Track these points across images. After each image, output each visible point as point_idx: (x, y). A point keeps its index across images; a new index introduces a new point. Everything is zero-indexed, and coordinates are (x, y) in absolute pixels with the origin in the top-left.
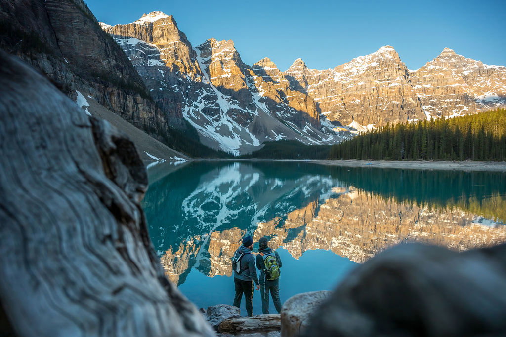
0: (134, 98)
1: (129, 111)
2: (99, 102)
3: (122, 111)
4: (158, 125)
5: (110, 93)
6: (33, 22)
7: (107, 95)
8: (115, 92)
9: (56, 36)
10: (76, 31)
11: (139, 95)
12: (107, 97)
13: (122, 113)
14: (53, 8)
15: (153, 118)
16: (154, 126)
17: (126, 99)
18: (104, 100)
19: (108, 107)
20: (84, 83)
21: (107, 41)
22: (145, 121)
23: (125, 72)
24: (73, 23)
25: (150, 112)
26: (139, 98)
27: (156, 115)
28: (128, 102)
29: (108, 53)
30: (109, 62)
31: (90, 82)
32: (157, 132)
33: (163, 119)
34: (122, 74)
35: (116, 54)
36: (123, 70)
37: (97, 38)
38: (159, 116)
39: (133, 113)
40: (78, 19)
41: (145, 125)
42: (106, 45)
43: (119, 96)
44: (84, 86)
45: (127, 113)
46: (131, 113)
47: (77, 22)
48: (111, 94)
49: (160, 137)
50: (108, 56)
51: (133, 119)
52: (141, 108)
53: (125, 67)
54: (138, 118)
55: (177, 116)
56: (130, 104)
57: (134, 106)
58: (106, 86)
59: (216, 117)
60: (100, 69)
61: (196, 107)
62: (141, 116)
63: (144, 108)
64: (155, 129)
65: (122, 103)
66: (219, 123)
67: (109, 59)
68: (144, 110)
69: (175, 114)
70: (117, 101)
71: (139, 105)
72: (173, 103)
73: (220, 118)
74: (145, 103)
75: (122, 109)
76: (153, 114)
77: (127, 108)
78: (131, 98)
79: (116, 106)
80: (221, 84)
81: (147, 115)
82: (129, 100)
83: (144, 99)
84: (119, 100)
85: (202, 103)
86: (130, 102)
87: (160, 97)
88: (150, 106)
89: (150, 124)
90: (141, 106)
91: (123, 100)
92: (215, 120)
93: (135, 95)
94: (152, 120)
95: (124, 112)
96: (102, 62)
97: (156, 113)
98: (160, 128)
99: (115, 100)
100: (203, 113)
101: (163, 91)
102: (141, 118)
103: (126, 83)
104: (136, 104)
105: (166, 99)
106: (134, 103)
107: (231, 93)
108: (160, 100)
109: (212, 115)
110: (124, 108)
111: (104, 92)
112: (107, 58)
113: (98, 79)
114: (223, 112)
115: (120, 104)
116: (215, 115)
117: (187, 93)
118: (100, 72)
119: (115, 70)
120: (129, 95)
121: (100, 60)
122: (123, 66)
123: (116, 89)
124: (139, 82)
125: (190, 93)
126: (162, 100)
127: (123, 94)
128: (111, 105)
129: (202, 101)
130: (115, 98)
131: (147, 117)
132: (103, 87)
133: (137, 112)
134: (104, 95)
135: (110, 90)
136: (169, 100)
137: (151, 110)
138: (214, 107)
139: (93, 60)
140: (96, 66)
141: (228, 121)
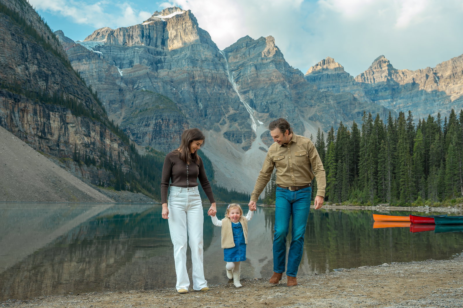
0: (61, 117)
1: (52, 134)
3: (40, 134)
4: (103, 153)
5: (21, 110)
7: (16, 112)
8: (31, 107)
11: (69, 112)
12: (17, 115)
13: (41, 137)
15: (94, 144)
16: (95, 156)
17: (48, 118)
18: (12, 119)
19: (17, 129)
21: (25, 41)
23: (51, 80)
25: (88, 135)
26: (70, 117)
27: (101, 140)
28: (51, 122)
29: (26, 56)
30: (27, 69)
33: (115, 146)
34: (47, 83)
35: (39, 57)
36: (49, 78)
37: (10, 37)
38: (108, 141)
39: (59, 137)
41: (75, 153)
42: (24, 45)
43: (35, 113)
45: (49, 136)
46: (56, 137)
48: (23, 111)
49: (102, 172)
51: (58, 145)
52: (71, 130)
53: (53, 74)
54: (66, 143)
56: (55, 124)
57: (61, 128)
58: (17, 101)
59: (244, 143)
60: (12, 77)
61: (218, 130)
62: (70, 141)
63: (76, 130)
64: (96, 160)
65: (40, 123)
66: (248, 152)
67: (27, 63)
68: (76, 133)
69: (179, 140)
70: (32, 120)
71: (69, 126)
72: (177, 125)
73: (251, 146)
74: (79, 122)
75: (41, 131)
76: (94, 138)
77: (48, 129)
78: (57, 116)
79: (30, 127)
80: (255, 97)
81: (82, 140)
82: (53, 120)
83: (77, 117)
84: (35, 120)
85: (227, 125)
86: (54, 121)
87: (159, 117)
88: (88, 127)
89: (86, 151)
90: (71, 127)
91: (42, 119)
92: (243, 148)
93: (64, 111)
94: (92, 146)
95: (43, 136)
96: (16, 69)
97: (102, 135)
98: (108, 158)
99: (29, 120)
100: (226, 138)
101: (163, 109)
102: (71, 144)
103: (51, 94)
104: (64, 124)
105: (166, 120)
106: (60, 124)
107: (269, 109)
108: (159, 121)
109: (239, 141)
110: (44, 130)
111: (13, 109)
112: (23, 63)
113: (4, 91)
114: (255, 137)
115: (36, 124)
116: (243, 141)
117: (206, 111)
118: (10, 82)
119: (36, 79)
120: (53, 111)
121: (11, 66)
122: (50, 72)
123: (32, 105)
124: (78, 94)
125: (209, 111)
126: (161, 121)
127: (43, 110)
128: (21, 127)
129: (227, 121)
130: (29, 117)
131: (80, 142)
132: (10, 102)
133: (65, 135)
134: (13, 112)
135: (23, 105)
136: (171, 121)
137: (90, 133)
138: (243, 130)
139: (2, 66)
140: (6, 74)
141: (261, 148)
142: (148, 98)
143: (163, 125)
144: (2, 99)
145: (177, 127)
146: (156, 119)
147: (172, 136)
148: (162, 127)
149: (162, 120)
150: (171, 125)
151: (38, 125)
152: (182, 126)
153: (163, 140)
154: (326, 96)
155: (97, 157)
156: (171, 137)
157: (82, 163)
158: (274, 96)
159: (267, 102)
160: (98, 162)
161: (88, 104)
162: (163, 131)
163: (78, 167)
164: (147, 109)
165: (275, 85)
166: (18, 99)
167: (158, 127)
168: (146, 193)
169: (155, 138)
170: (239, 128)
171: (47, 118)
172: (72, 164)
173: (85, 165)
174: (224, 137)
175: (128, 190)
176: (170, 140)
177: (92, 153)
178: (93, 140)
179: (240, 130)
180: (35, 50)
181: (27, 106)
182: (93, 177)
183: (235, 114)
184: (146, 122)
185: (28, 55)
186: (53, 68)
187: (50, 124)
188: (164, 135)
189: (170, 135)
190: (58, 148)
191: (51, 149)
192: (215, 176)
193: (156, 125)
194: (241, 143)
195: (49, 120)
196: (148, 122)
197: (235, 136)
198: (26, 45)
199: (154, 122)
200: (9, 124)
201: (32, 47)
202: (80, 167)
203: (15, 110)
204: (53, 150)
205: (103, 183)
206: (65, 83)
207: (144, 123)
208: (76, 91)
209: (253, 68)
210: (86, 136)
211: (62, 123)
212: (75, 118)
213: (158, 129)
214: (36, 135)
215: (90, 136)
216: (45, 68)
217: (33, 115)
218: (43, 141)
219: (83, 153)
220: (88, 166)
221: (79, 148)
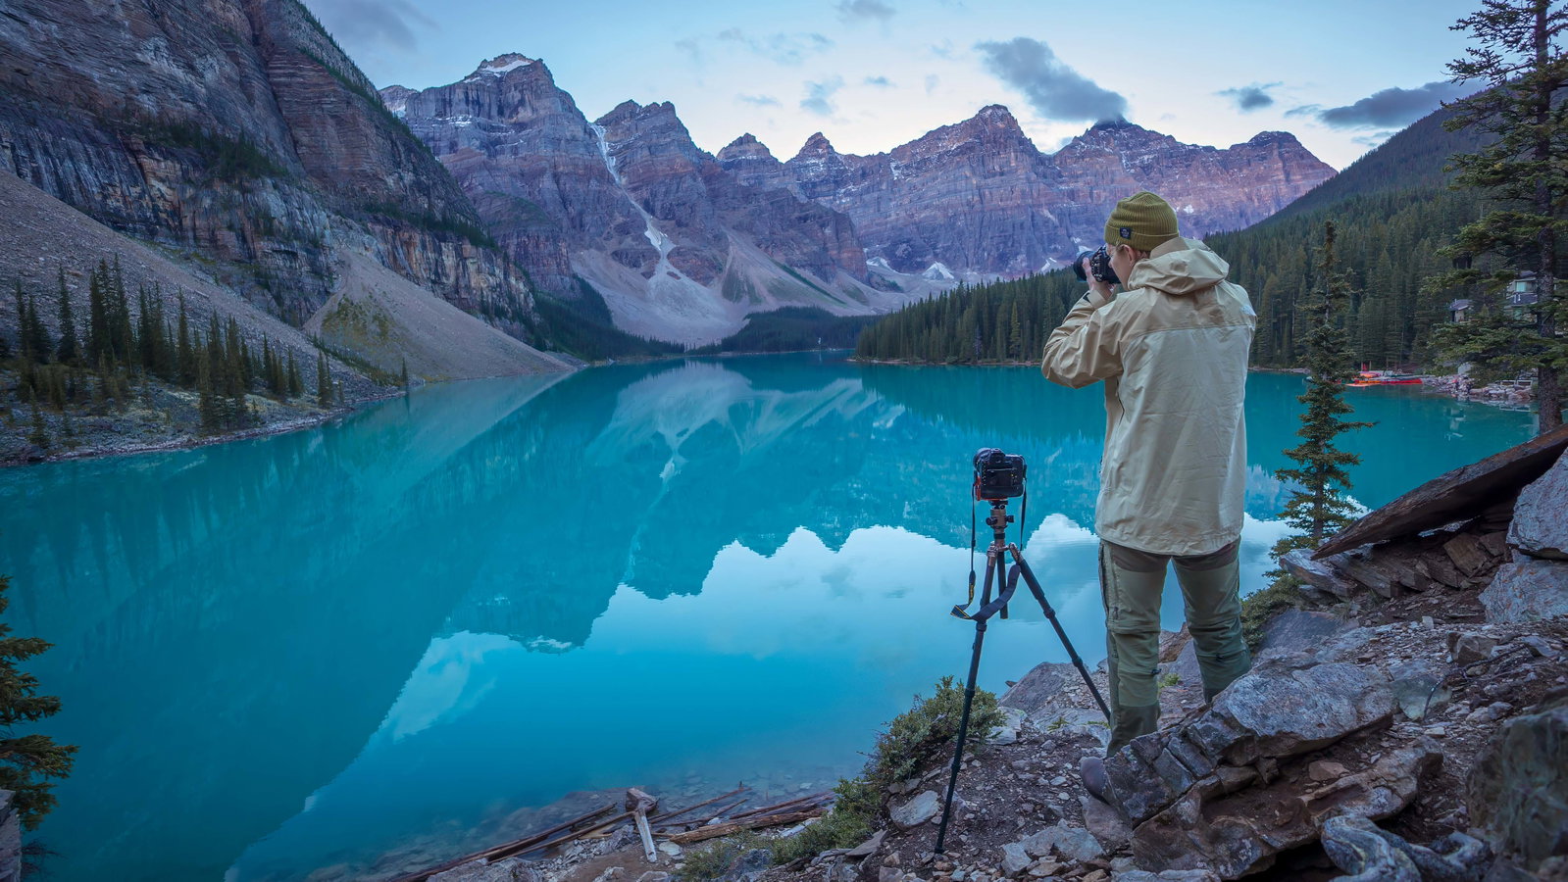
0: (456, 249)
1: (447, 276)
2: (383, 263)
3: (433, 277)
4: (512, 300)
5: (405, 242)
6: (243, 113)
7: (399, 247)
8: (417, 238)
9: (291, 135)
10: (330, 121)
11: (467, 241)
12: (401, 251)
13: (434, 282)
14: (283, 79)
15: (499, 285)
16: (504, 304)
17: (440, 252)
18: (395, 257)
19: (403, 272)
20: (351, 228)
22: (482, 293)
23: (433, 193)
24: (324, 106)
25: (493, 274)
26: (468, 248)
27: (505, 278)
28: (444, 258)
29: (399, 160)
30: (401, 178)
31: (363, 225)
32: (510, 315)
33: (521, 286)
34: (429, 198)
35: (414, 160)
36: (431, 191)
38: (513, 281)
39: (457, 279)
40: (335, 97)
41: (482, 300)
42: (394, 143)
43: (424, 247)
44: (352, 234)
45: (444, 280)
46: (452, 279)
47: (331, 103)
48: (408, 244)
49: (516, 325)
50: (398, 165)
51: (457, 292)
52: (472, 268)
53: (434, 184)
54: (468, 287)
55: (561, 273)
56: (449, 261)
57: (458, 265)
58: (397, 229)
59: (643, 269)
60: (383, 193)
61: (600, 248)
62: (473, 285)
63: (478, 268)
64: (506, 309)
65: (431, 260)
66: (652, 281)
67: (400, 170)
68: (479, 271)
69: (556, 268)
70: (422, 256)
71: (468, 262)
72: (550, 244)
73: (654, 271)
74: (481, 256)
75: (434, 273)
76: (499, 277)
77: (442, 269)
78: (450, 248)
79: (420, 267)
80: (651, 197)
81: (487, 281)
82: (446, 254)
83: (477, 248)
84: (424, 256)
85: (613, 239)
86: (448, 256)
87: (522, 233)
88: (490, 261)
89: (494, 298)
90: (471, 263)
91: (433, 255)
92: (643, 274)
93: (458, 240)
94: (498, 289)
95: (437, 278)
96: (387, 179)
97: (506, 275)
98: (517, 305)
99: (418, 256)
100: (615, 260)
101: (527, 221)
102: (474, 289)
103: (439, 217)
104: (461, 260)
105: (534, 237)
106: (456, 259)
107: (674, 214)
108: (522, 239)
109: (635, 265)
110: (437, 268)
111: (394, 241)
112: (396, 170)
113: (380, 216)
114: (658, 257)
115: (427, 263)
116: (643, 264)
117: (581, 221)
118: (383, 201)
119: (413, 193)
120: (445, 242)
121: (380, 177)
122: (431, 182)
123: (419, 234)
124: (467, 213)
125: (587, 219)
126: (526, 240)
127: (432, 240)
128: (408, 268)
129: (613, 234)
130: (417, 252)
131: (486, 285)
132: (390, 231)
133: (465, 275)
134: (395, 247)
135: (407, 235)
136: (542, 239)
137: (494, 270)
138: (640, 247)
139: (368, 176)
140: (374, 189)
141: (671, 274)
142: (499, 203)
143: (530, 245)
144: (378, 228)
145: (551, 248)
146: (518, 237)
147: (545, 261)
148: (530, 248)
149: (528, 237)
150: (542, 245)
151: (431, 263)
152: (558, 246)
153: (532, 269)
154: (755, 195)
155: (507, 305)
156: (543, 263)
157: (493, 315)
158: (680, 194)
159: (671, 204)
160: (508, 311)
161: (478, 224)
162: (531, 255)
164: (499, 222)
165: (681, 178)
166: (399, 227)
167: (522, 249)
168: (570, 351)
170: (634, 243)
173: (497, 318)
174: (613, 258)
177: (500, 299)
178: (498, 280)
179: (635, 247)
180: (409, 150)
181: (413, 237)
183: (625, 223)
185: (400, 157)
186: (433, 176)
187: (443, 260)
190: (457, 295)
191: (448, 296)
192: (613, 319)
193: (518, 245)
194: (639, 266)
195: (442, 255)
196: (505, 241)
197: (629, 257)
198: (396, 143)
199: (515, 241)
200: (393, 265)
201: (404, 145)
202: (491, 320)
203: (396, 244)
204: (451, 297)
208: (464, 206)
209: (646, 152)
210: (490, 274)
211: (459, 258)
212: (475, 250)
213: (523, 252)
214: (429, 278)
216: (424, 177)
217: (422, 249)
218: (437, 287)
219: (490, 301)
220: (500, 319)
221: (485, 293)
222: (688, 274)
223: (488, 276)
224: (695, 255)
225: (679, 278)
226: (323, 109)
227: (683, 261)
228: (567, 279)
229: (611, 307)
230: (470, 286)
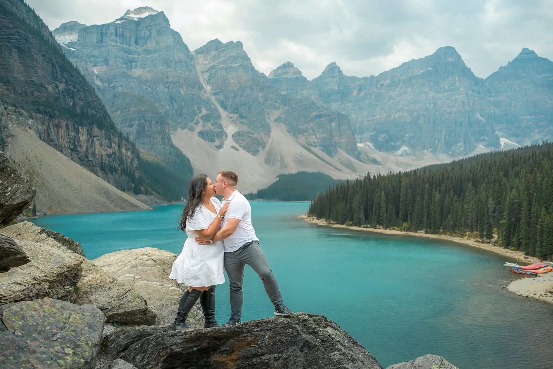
0: (88, 131)
1: (81, 147)
2: (40, 137)
3: (72, 147)
4: (122, 162)
5: (56, 125)
7: (52, 128)
10: (15, 50)
11: (95, 126)
12: (52, 130)
13: (72, 150)
15: (114, 153)
17: (78, 132)
18: (48, 134)
19: (53, 143)
20: (21, 115)
21: (54, 61)
22: (102, 158)
23: (77, 96)
24: (11, 41)
25: (110, 147)
26: (96, 131)
27: (119, 149)
30: (57, 87)
31: (30, 114)
32: (119, 172)
33: (129, 154)
34: (74, 100)
35: (66, 76)
36: (76, 95)
37: (42, 58)
38: (124, 151)
39: (87, 149)
40: (18, 35)
41: (102, 163)
42: (54, 65)
43: (68, 128)
44: (21, 118)
45: (79, 149)
46: (84, 148)
47: (16, 39)
48: (58, 126)
49: (123, 179)
50: (56, 78)
51: (87, 156)
52: (97, 143)
53: (78, 91)
54: (94, 154)
56: (83, 137)
57: (89, 140)
58: (51, 117)
59: (217, 143)
60: (44, 95)
61: (192, 129)
62: (97, 152)
63: (101, 143)
64: (117, 168)
65: (71, 137)
66: (221, 150)
67: (57, 82)
68: (101, 145)
69: (161, 140)
70: (65, 134)
71: (95, 139)
72: (159, 126)
73: (223, 145)
74: (104, 135)
75: (72, 145)
76: (114, 149)
77: (78, 142)
78: (84, 130)
79: (64, 141)
80: (225, 99)
81: (106, 151)
82: (82, 133)
84: (67, 134)
85: (200, 124)
86: (82, 135)
87: (142, 118)
88: (110, 139)
89: (109, 161)
90: (97, 139)
91: (73, 133)
92: (217, 147)
93: (90, 126)
94: (113, 156)
95: (74, 148)
96: (48, 87)
97: (119, 146)
98: (125, 166)
99: (63, 134)
100: (200, 137)
101: (145, 111)
102: (97, 155)
103: (78, 110)
104: (91, 137)
105: (149, 121)
106: (88, 137)
107: (238, 110)
108: (142, 122)
109: (212, 141)
110: (75, 142)
111: (49, 124)
112: (54, 82)
113: (41, 108)
114: (227, 136)
115: (69, 138)
116: (216, 140)
117: (181, 112)
118: (44, 100)
119: (64, 96)
120: (81, 126)
121: (44, 85)
122: (76, 90)
123: (65, 121)
124: (98, 108)
125: (184, 111)
126: (144, 122)
127: (73, 125)
128: (56, 141)
129: (200, 121)
130: (63, 132)
131: (105, 153)
132: (46, 118)
133: (92, 147)
134: (49, 127)
135: (57, 121)
136: (153, 122)
137: (111, 144)
138: (216, 130)
139: (36, 85)
140: (39, 92)
141: (233, 147)
142: (129, 100)
143: (146, 126)
144: (39, 116)
145: (159, 128)
146: (139, 120)
147: (155, 136)
148: (146, 128)
149: (145, 121)
150: (153, 126)
151: (71, 139)
152: (164, 127)
153: (146, 140)
154: (290, 100)
155: (118, 166)
156: (153, 137)
157: (108, 172)
158: (243, 98)
159: (237, 104)
160: (118, 170)
161: (105, 116)
162: (146, 132)
163: (105, 175)
165: (244, 89)
166: (53, 116)
167: (141, 128)
168: (156, 195)
169: (139, 138)
170: (212, 127)
171: (76, 133)
172: (100, 173)
173: (110, 174)
174: (199, 136)
175: (143, 194)
176: (153, 140)
177: (113, 162)
178: (114, 150)
179: (213, 130)
180: (63, 69)
181: (61, 122)
182: (116, 184)
183: (208, 114)
184: (129, 122)
185: (57, 74)
186: (77, 85)
187: (79, 137)
188: (147, 136)
189: (153, 135)
190: (86, 159)
191: (80, 160)
193: (139, 125)
194: (214, 142)
195: (79, 134)
196: (131, 122)
197: (208, 135)
198: (55, 65)
199: (137, 123)
200: (47, 139)
201: (60, 67)
202: (106, 175)
203: (50, 126)
204: (82, 160)
205: (124, 189)
206: (88, 99)
207: (127, 124)
208: (96, 105)
210: (108, 147)
211: (89, 136)
212: (100, 132)
213: (141, 130)
214: (69, 148)
215: (111, 147)
216: (72, 86)
217: (66, 130)
218: (74, 153)
219: (107, 162)
220: (112, 174)
221: (104, 158)
222: (244, 148)
223: (106, 148)
224: (249, 136)
225: (238, 150)
226: (10, 42)
227: (241, 140)
228: (168, 148)
229: (193, 166)
230: (95, 153)
